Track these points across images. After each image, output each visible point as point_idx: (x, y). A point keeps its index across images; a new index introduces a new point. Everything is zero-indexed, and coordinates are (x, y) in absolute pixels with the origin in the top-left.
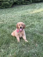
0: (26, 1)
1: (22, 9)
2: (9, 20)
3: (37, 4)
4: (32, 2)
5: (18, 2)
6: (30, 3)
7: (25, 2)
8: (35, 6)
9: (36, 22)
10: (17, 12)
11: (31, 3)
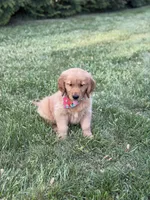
0: (61, 6)
1: (48, 31)
2: (10, 65)
3: (98, 18)
4: (79, 9)
5: (33, 9)
6: (74, 12)
7: (56, 9)
8: (94, 24)
9: (109, 73)
10: (34, 40)
11: (78, 13)
